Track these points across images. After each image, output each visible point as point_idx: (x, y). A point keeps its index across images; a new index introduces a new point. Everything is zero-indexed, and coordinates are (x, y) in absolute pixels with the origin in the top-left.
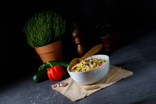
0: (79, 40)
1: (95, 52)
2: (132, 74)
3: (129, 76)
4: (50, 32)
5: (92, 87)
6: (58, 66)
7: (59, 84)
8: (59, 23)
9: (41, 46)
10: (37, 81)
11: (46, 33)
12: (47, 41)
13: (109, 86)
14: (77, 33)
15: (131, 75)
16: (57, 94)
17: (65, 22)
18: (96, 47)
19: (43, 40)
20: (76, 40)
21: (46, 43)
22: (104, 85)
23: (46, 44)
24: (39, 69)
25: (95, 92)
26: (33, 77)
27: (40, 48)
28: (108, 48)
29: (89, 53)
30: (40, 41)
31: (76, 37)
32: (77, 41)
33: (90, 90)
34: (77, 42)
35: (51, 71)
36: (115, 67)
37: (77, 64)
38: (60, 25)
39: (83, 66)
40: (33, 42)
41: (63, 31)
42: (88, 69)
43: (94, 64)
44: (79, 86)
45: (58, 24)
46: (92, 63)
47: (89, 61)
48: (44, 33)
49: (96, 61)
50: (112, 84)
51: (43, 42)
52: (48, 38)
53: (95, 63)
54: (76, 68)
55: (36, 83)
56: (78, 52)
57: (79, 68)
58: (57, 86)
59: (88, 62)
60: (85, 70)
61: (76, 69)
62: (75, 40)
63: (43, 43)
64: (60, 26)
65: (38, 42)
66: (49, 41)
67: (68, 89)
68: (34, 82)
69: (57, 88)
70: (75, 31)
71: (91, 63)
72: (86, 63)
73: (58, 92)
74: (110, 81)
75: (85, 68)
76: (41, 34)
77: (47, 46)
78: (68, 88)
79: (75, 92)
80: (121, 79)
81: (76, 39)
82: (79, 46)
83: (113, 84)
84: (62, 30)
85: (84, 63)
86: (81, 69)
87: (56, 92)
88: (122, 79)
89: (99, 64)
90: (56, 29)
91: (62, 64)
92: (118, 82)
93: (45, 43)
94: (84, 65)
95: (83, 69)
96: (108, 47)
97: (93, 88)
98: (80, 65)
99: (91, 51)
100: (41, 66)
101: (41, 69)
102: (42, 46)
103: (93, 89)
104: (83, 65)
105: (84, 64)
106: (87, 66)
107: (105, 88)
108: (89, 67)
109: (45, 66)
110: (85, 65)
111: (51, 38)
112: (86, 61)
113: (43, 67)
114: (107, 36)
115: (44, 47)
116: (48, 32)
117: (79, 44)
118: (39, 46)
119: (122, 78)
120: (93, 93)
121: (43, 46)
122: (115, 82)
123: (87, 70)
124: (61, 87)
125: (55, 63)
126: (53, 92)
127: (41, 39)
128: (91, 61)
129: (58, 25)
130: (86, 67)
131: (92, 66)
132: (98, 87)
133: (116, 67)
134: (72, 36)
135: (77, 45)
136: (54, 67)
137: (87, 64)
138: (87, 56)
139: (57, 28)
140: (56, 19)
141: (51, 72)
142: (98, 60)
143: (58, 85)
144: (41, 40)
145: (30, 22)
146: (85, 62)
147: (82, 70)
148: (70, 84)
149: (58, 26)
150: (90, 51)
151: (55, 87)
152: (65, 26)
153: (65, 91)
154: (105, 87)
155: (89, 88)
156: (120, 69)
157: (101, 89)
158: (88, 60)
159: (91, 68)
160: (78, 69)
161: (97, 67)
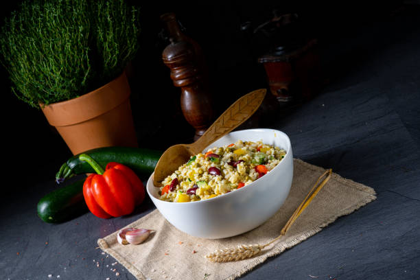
0: (186, 74)
1: (240, 120)
2: (374, 198)
3: (363, 204)
4: (85, 54)
5: (236, 253)
6: (116, 167)
7: (122, 235)
8: (117, 20)
9: (61, 101)
10: (50, 218)
11: (73, 56)
12: (78, 83)
13: (295, 246)
14: (176, 53)
15: (370, 201)
16: (117, 274)
17: (136, 13)
18: (245, 98)
19: (63, 81)
20: (177, 76)
21: (76, 89)
22: (276, 242)
23: (75, 91)
24: (57, 178)
25: (248, 272)
26: (39, 206)
27: (54, 106)
28: (284, 93)
29: (221, 123)
30: (54, 82)
31: (175, 65)
32: (180, 79)
33: (227, 261)
34: (180, 82)
35: (96, 185)
36: (310, 165)
37: (180, 168)
38: (121, 25)
39: (201, 175)
40: (31, 86)
41: (132, 47)
42: (219, 189)
43: (241, 167)
44: (191, 245)
45: (113, 24)
46: (233, 164)
47: (222, 157)
48: (65, 55)
49: (246, 157)
50: (303, 237)
51: (64, 88)
52: (82, 74)
53: (242, 164)
54: (176, 182)
55: (50, 224)
56: (185, 114)
57: (187, 184)
58: (115, 242)
59: (220, 160)
60: (210, 191)
61: (177, 187)
62: (172, 75)
63: (66, 91)
64: (119, 31)
65: (47, 87)
66: (83, 83)
67: (154, 254)
68: (42, 222)
69: (115, 247)
70: (170, 43)
71: (229, 164)
72: (213, 165)
73: (119, 267)
74: (298, 225)
75: (210, 183)
76: (57, 60)
77: (78, 99)
78: (153, 249)
79: (176, 270)
80: (334, 220)
81: (177, 72)
82: (187, 93)
83: (308, 239)
84: (128, 42)
85: (206, 164)
86: (195, 188)
87: (113, 267)
88: (339, 219)
89: (256, 168)
90: (105, 40)
91: (134, 160)
92: (324, 229)
93: (70, 88)
94: (205, 174)
95: (202, 186)
96: (283, 90)
97: (240, 255)
98: (190, 171)
99: (228, 114)
100: (61, 168)
101: (62, 176)
102: (63, 99)
103: (240, 259)
104: (200, 172)
105: (204, 168)
106: (217, 178)
107: (282, 253)
108: (223, 182)
109: (75, 167)
110: (209, 174)
111: (89, 74)
112: (212, 157)
113: (69, 171)
114: (279, 53)
115: (69, 102)
116: (79, 51)
117: (185, 87)
118: (53, 99)
119: (339, 215)
120: (239, 275)
121: (66, 100)
122: (315, 228)
123: (215, 191)
124: (129, 243)
125: (107, 156)
126: (103, 265)
127: (57, 76)
128: (228, 155)
129: (111, 28)
130: (214, 181)
131: (232, 176)
132: (255, 253)
133: (314, 167)
134: (163, 61)
135: (179, 92)
136: (105, 170)
137: (214, 169)
138: (215, 133)
139: (110, 37)
140: (105, 6)
141: (94, 190)
142: (253, 151)
143: (120, 240)
144: (57, 81)
145: (17, 18)
146: (209, 159)
147: (198, 192)
148: (161, 233)
149: (114, 32)
150: (225, 116)
151: (109, 245)
152: (135, 30)
153: (141, 265)
154: (283, 249)
155: (225, 256)
156: (327, 175)
157: (269, 259)
158: (217, 152)
159: (228, 183)
160: (186, 188)
161: (249, 178)
